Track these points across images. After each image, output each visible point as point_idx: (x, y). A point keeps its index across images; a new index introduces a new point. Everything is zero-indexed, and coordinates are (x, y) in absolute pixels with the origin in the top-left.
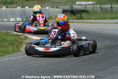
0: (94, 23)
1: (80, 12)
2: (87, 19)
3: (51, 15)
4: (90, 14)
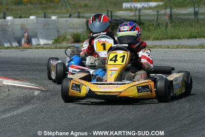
3: (62, 32)
4: (146, 29)
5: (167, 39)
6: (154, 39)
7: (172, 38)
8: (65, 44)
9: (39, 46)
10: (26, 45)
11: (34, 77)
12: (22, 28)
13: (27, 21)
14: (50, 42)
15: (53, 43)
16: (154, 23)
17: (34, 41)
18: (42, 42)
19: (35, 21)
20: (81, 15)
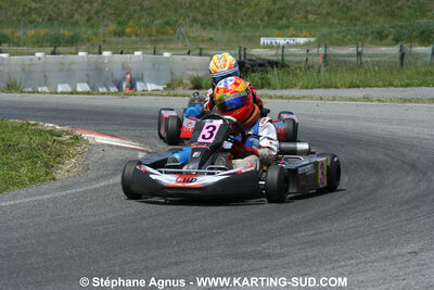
1: (261, 65)
2: (282, 88)
3: (178, 75)
4: (291, 73)
5: (319, 87)
6: (301, 88)
7: (326, 87)
8: (180, 91)
9: (146, 92)
10: (128, 91)
11: (138, 133)
12: (124, 68)
13: (131, 58)
14: (161, 88)
15: (165, 89)
16: (302, 65)
17: (139, 86)
18: (150, 87)
19: (141, 58)
20: (203, 52)
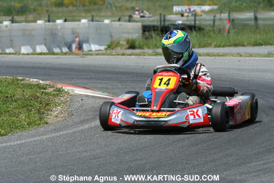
0: (215, 56)
2: (200, 47)
3: (116, 37)
4: (206, 34)
5: (230, 46)
6: (215, 47)
7: (236, 45)
8: (119, 50)
9: (91, 52)
10: (77, 51)
12: (73, 32)
13: (79, 25)
14: (103, 48)
15: (106, 49)
17: (85, 47)
18: (94, 47)
19: (87, 25)
